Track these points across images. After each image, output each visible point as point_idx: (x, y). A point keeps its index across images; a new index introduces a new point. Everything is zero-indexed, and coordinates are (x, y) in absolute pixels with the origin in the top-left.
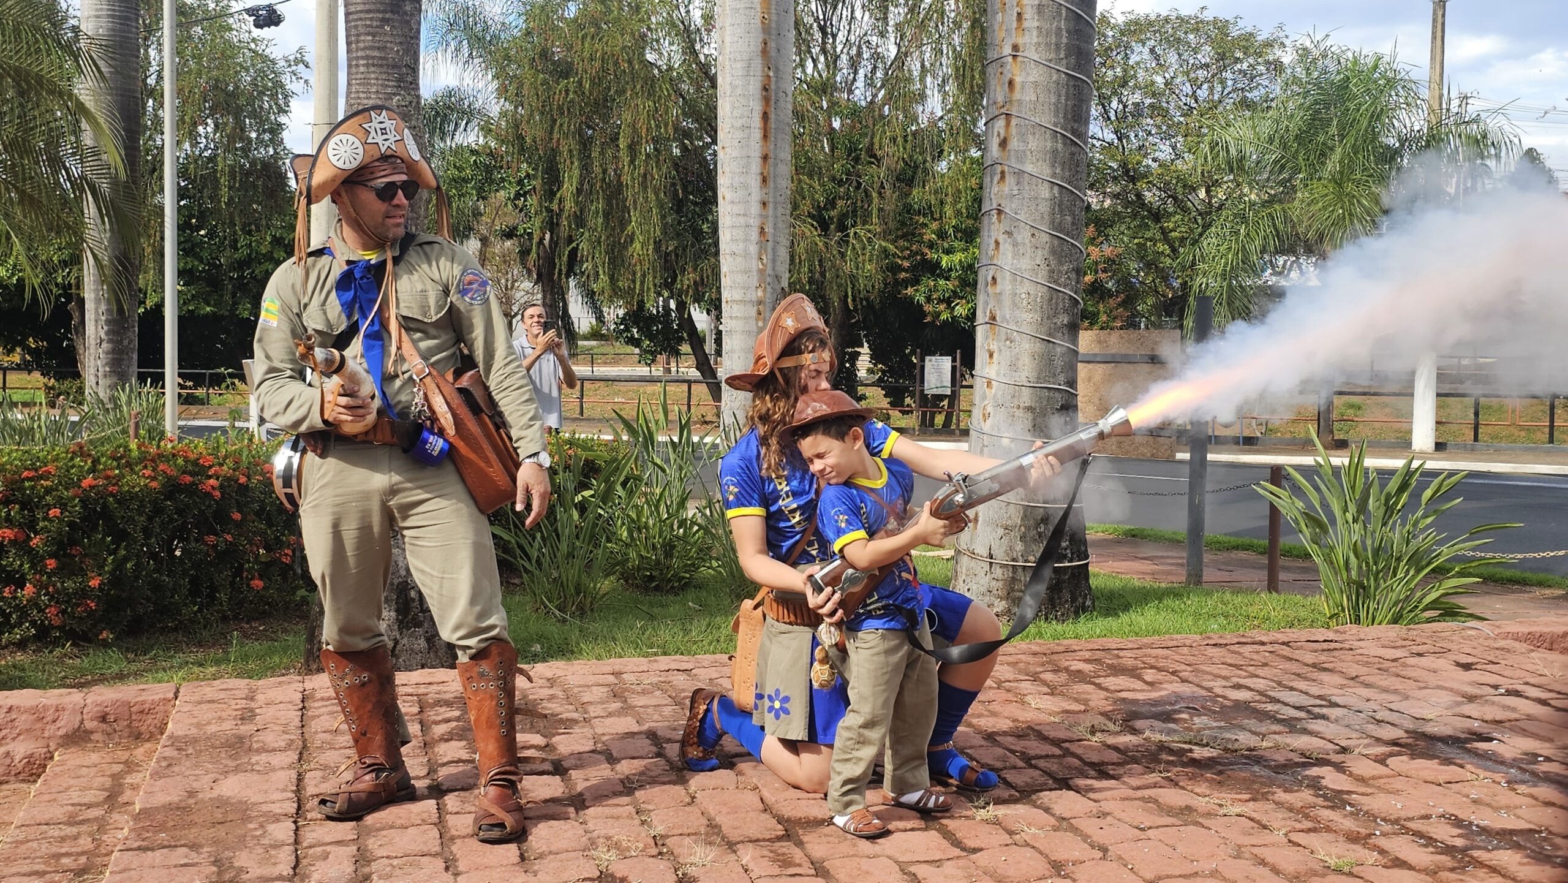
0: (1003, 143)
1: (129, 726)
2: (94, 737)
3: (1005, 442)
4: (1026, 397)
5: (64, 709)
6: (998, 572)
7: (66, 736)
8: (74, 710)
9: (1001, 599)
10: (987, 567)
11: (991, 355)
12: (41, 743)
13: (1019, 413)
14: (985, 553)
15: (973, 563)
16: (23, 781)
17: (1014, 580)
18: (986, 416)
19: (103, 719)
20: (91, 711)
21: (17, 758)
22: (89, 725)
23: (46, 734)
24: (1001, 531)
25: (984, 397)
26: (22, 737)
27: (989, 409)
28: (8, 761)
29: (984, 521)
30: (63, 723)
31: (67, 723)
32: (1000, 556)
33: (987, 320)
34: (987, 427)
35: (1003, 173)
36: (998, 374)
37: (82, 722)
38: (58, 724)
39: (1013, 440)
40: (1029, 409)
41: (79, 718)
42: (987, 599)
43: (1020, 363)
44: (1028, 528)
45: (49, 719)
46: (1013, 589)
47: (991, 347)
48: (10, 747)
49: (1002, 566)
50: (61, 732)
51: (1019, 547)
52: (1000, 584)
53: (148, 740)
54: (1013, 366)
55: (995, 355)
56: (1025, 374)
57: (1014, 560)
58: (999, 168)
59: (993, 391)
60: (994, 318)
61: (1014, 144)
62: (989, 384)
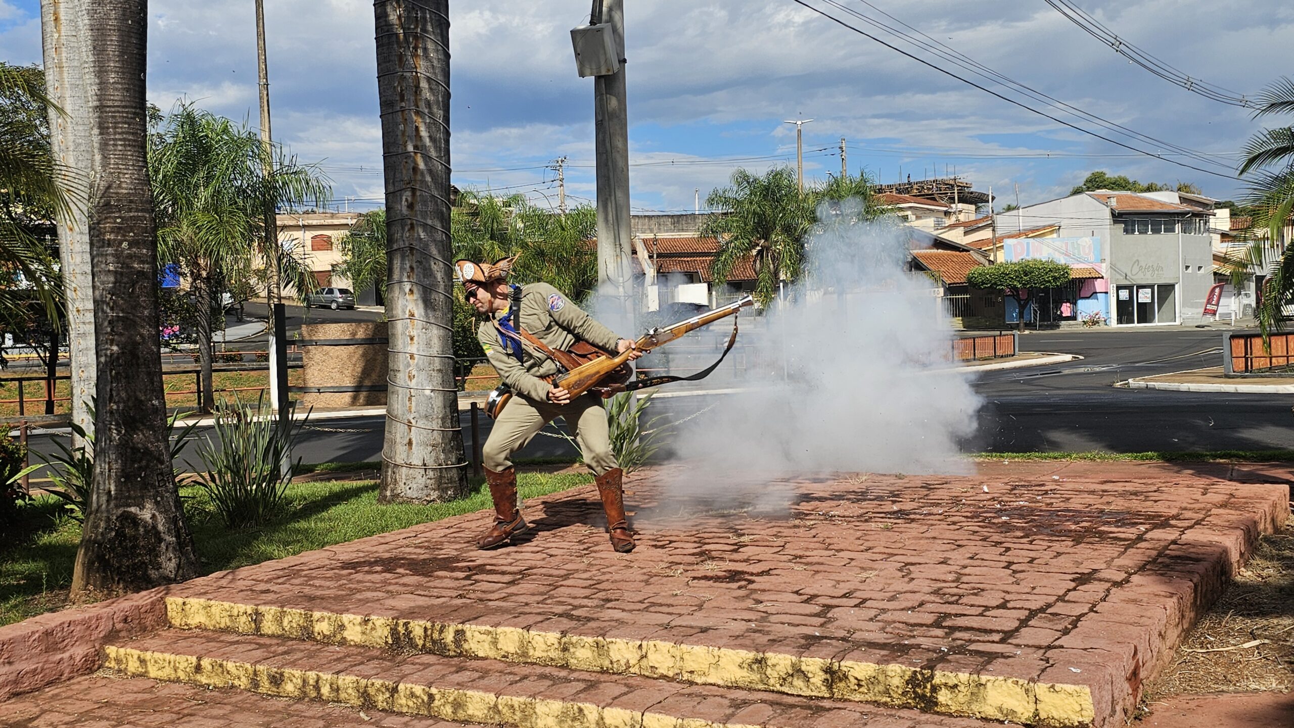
0: (411, 206)
1: (139, 623)
2: (122, 634)
3: (428, 392)
4: (437, 364)
5: (101, 618)
6: (431, 474)
7: (105, 636)
8: (108, 617)
9: (435, 490)
10: (423, 472)
11: (412, 339)
12: (90, 645)
13: (434, 374)
14: (420, 463)
15: (411, 471)
16: (82, 675)
17: (441, 477)
18: (411, 378)
19: (125, 620)
20: (119, 616)
21: (78, 659)
22: (119, 626)
23: (93, 638)
24: (430, 448)
25: (409, 365)
26: (77, 643)
27: (414, 373)
28: (72, 662)
29: (417, 443)
30: (102, 628)
31: (104, 628)
32: (431, 463)
33: (407, 316)
34: (413, 384)
35: (412, 224)
36: (418, 350)
37: (114, 624)
38: (99, 629)
39: (432, 391)
40: (440, 371)
41: (111, 623)
42: (425, 492)
43: (432, 343)
44: (446, 444)
45: (94, 626)
46: (441, 483)
47: (412, 334)
48: (71, 651)
49: (433, 470)
50: (101, 635)
51: (442, 456)
52: (433, 481)
53: (151, 631)
54: (428, 344)
55: (415, 339)
56: (436, 349)
57: (440, 465)
58: (409, 222)
59: (416, 361)
60: (413, 315)
61: (418, 207)
62: (412, 357)
